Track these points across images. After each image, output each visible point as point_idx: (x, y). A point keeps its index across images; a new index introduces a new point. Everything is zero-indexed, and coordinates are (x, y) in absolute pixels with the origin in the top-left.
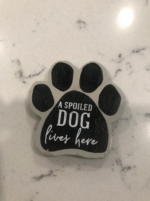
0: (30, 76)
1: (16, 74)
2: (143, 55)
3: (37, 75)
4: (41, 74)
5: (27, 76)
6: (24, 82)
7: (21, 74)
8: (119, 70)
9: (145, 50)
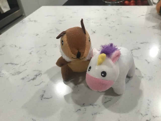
0: (45, 98)
1: (41, 95)
2: (94, 107)
3: (48, 99)
4: (49, 99)
5: (44, 98)
6: (41, 99)
7: (43, 96)
8: (80, 110)
9: (96, 106)
